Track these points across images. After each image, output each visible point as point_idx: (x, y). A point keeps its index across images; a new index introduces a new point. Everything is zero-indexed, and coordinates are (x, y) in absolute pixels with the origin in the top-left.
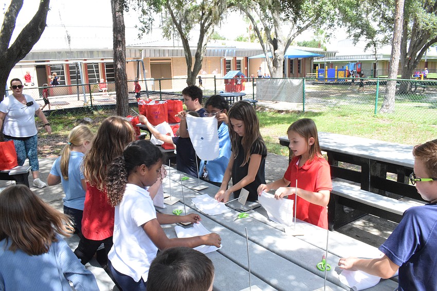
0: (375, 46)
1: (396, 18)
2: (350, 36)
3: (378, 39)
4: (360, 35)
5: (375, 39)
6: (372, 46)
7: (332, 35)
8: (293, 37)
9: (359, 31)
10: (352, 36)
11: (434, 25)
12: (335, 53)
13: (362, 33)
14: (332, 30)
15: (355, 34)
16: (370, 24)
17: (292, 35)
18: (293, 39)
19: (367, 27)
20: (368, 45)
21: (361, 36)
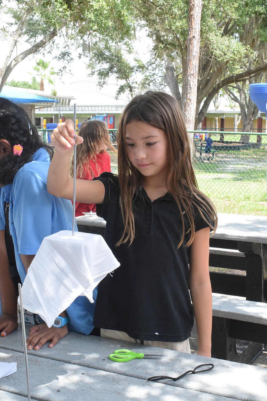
0: (131, 91)
1: (191, 36)
2: (93, 74)
3: (135, 81)
4: (108, 73)
5: (131, 80)
6: (127, 91)
7: (67, 70)
8: (14, 63)
9: (106, 66)
10: (96, 73)
11: (234, 54)
12: (69, 101)
13: (111, 68)
14: (66, 62)
15: (100, 70)
16: (123, 57)
17: (12, 58)
18: (15, 65)
19: (118, 61)
20: (122, 89)
21: (110, 74)
